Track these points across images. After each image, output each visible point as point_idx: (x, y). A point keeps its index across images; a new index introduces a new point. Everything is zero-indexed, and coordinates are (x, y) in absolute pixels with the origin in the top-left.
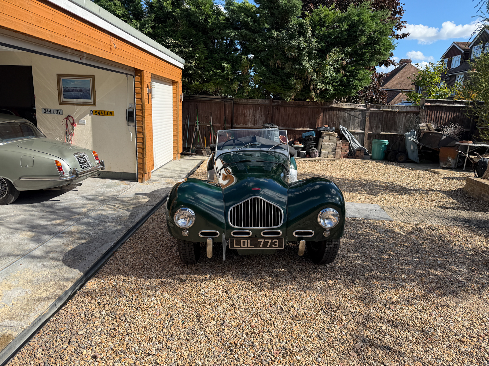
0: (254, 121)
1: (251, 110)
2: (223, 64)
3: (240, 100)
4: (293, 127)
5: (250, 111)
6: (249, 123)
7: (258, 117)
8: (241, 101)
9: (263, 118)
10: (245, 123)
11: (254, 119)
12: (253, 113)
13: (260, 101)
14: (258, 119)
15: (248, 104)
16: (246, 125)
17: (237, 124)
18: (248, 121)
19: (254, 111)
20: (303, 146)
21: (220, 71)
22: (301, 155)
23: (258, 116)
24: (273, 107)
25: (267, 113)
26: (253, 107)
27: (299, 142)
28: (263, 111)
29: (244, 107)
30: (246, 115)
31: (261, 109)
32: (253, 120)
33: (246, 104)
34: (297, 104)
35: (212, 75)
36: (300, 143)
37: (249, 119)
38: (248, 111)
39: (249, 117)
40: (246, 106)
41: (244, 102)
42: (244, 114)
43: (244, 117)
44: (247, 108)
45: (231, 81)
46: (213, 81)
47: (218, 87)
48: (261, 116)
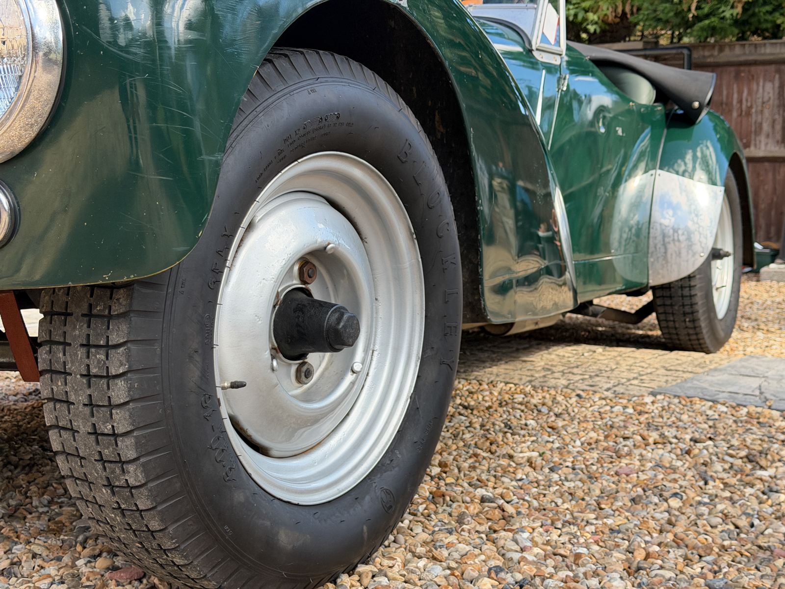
1: (769, 86)
5: (766, 91)
6: (763, 138)
8: (727, 51)
12: (781, 95)
15: (755, 63)
16: (747, 146)
18: (758, 129)
19: (782, 87)
26: (779, 71)
29: (738, 73)
30: (751, 107)
32: (778, 127)
33: (747, 63)
37: (761, 124)
38: (758, 90)
39: (762, 112)
40: (746, 68)
41: (739, 56)
42: (740, 102)
43: (740, 115)
44: (753, 76)
47: (624, 4)
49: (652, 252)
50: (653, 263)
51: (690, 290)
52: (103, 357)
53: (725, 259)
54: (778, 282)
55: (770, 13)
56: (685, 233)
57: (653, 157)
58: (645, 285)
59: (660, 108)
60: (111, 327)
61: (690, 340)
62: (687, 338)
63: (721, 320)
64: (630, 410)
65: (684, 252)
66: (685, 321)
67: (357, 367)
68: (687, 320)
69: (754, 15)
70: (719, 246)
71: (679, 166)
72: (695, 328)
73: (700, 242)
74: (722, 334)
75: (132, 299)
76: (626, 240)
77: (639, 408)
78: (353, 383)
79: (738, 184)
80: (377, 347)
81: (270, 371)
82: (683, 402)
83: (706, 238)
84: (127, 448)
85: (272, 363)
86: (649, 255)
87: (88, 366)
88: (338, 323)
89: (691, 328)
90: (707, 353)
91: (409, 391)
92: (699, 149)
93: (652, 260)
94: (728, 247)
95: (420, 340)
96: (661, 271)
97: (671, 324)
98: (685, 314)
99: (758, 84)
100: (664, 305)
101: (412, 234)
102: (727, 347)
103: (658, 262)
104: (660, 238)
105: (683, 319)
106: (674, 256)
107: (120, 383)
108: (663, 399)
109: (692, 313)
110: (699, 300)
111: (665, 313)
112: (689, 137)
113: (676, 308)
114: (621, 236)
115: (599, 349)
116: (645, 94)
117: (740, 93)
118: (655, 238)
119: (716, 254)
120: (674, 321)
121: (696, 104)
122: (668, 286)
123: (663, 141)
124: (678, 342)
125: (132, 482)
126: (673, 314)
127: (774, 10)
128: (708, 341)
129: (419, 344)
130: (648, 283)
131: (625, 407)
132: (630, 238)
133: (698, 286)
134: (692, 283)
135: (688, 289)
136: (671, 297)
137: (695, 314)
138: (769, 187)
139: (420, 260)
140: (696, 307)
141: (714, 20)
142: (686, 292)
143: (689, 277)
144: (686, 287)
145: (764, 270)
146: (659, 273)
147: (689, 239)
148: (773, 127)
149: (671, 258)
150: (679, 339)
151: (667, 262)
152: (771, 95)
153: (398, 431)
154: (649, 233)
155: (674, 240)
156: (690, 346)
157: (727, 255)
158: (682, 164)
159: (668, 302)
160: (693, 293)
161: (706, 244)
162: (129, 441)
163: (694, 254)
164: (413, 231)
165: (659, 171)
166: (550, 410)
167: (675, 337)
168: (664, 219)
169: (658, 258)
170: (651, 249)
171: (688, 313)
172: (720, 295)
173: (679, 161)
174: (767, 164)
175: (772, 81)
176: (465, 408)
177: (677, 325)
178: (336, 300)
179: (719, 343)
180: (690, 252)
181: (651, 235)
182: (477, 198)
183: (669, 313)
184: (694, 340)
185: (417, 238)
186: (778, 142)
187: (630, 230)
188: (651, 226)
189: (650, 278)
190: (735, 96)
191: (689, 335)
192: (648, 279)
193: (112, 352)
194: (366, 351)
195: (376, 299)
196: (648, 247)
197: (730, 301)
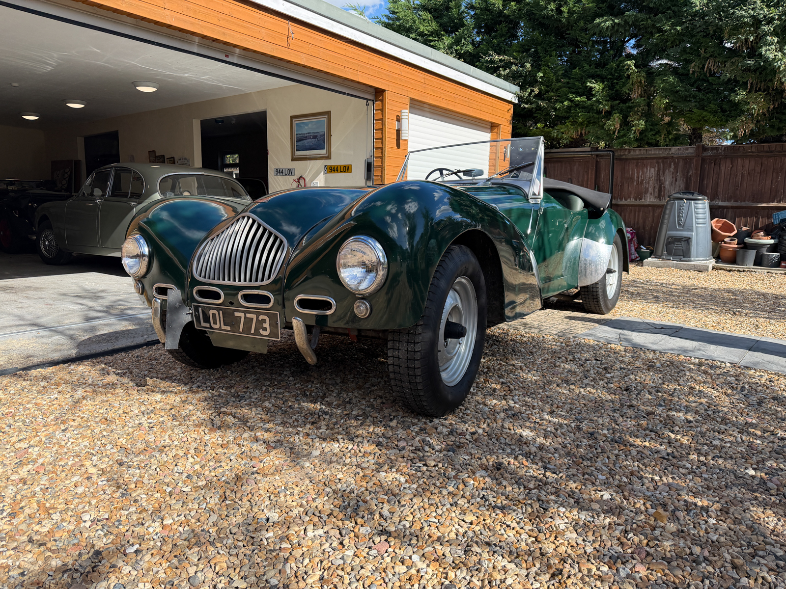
0: (660, 191)
1: (653, 170)
2: (588, 84)
3: (629, 152)
4: (753, 201)
5: (651, 172)
6: (648, 195)
7: (667, 183)
8: (632, 153)
9: (681, 184)
10: (639, 196)
11: (660, 187)
12: (658, 174)
13: (674, 150)
14: (667, 187)
15: (647, 159)
16: (640, 199)
17: (621, 199)
18: (647, 191)
19: (659, 170)
20: (772, 242)
21: (584, 99)
22: (765, 262)
23: (668, 180)
24: (703, 160)
25: (690, 173)
26: (657, 163)
27: (762, 233)
28: (680, 169)
29: (637, 163)
30: (642, 180)
31: (676, 168)
32: (656, 190)
33: (642, 159)
34: (766, 149)
35: (569, 108)
36: (767, 234)
37: (648, 188)
38: (647, 172)
39: (649, 183)
40: (642, 161)
41: (638, 155)
42: (638, 177)
43: (638, 184)
44: (645, 165)
45: (609, 114)
46: (571, 118)
47: (581, 130)
48: (676, 180)
50: (580, 277)
53: (614, 272)
54: (652, 267)
55: (654, 135)
57: (582, 232)
58: (577, 285)
59: (586, 210)
62: (595, 309)
63: (610, 300)
65: (593, 273)
67: (461, 342)
68: (595, 301)
69: (646, 136)
72: (598, 304)
73: (601, 269)
74: (610, 306)
76: (569, 267)
78: (459, 348)
83: (604, 265)
86: (579, 274)
89: (596, 304)
96: (584, 280)
97: (588, 302)
99: (647, 169)
100: (585, 295)
103: (582, 277)
105: (593, 300)
106: (589, 273)
108: (578, 340)
109: (598, 298)
111: (585, 298)
112: (598, 222)
113: (590, 296)
114: (567, 265)
117: (638, 173)
118: (581, 267)
119: (609, 271)
121: (602, 208)
122: (586, 287)
123: (587, 224)
126: (589, 298)
127: (656, 134)
132: (571, 266)
133: (600, 287)
134: (598, 286)
135: (595, 289)
136: (588, 291)
138: (650, 219)
140: (599, 295)
141: (626, 139)
143: (596, 284)
144: (594, 287)
145: (645, 260)
146: (582, 282)
147: (596, 267)
148: (654, 190)
149: (588, 275)
150: (591, 308)
151: (586, 277)
152: (654, 174)
155: (589, 266)
157: (615, 270)
159: (586, 293)
160: (598, 290)
161: (604, 269)
165: (584, 239)
167: (589, 307)
168: (586, 256)
169: (582, 275)
170: (580, 271)
171: (595, 298)
172: (610, 290)
175: (654, 168)
177: (590, 303)
179: (609, 310)
180: (596, 273)
181: (580, 265)
183: (587, 298)
184: (598, 309)
186: (656, 197)
187: (571, 263)
188: (580, 262)
189: (579, 283)
191: (596, 307)
196: (578, 270)
197: (616, 291)
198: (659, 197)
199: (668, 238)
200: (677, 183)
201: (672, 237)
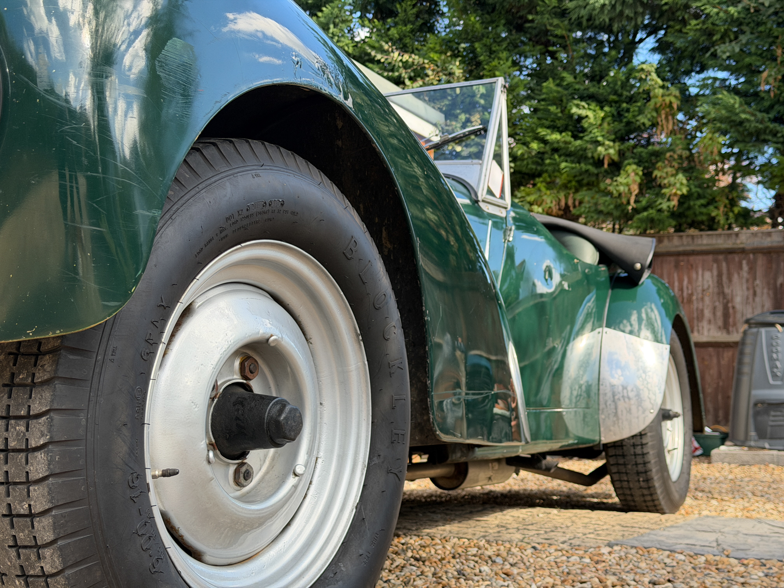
0: (726, 315)
1: (708, 275)
2: (574, 110)
5: (705, 279)
6: (705, 324)
7: (738, 299)
8: (666, 242)
11: (726, 308)
12: (720, 283)
13: (745, 236)
14: (738, 307)
15: (694, 253)
18: (700, 316)
19: (720, 275)
21: (567, 137)
23: (738, 292)
26: (716, 261)
28: (760, 272)
30: (691, 295)
31: (752, 269)
32: (719, 313)
33: (685, 253)
35: (541, 154)
37: (702, 311)
38: (697, 278)
39: (702, 299)
40: (685, 258)
41: (676, 246)
42: (681, 289)
44: (692, 266)
45: (616, 167)
46: (545, 175)
47: (566, 197)
48: (755, 294)
49: (603, 409)
50: (604, 419)
51: (642, 448)
52: (23, 429)
53: (675, 419)
54: (730, 464)
55: (705, 206)
56: (635, 389)
57: (599, 318)
58: (597, 442)
59: (603, 268)
60: (33, 396)
61: (645, 501)
62: (642, 499)
63: (675, 482)
64: (587, 560)
65: (634, 408)
66: (639, 481)
67: (299, 470)
68: (641, 479)
69: (689, 208)
70: (668, 407)
71: (625, 326)
72: (649, 488)
73: (649, 398)
74: (676, 496)
75: (57, 364)
76: (577, 397)
77: (596, 558)
78: (295, 487)
79: (683, 347)
80: (321, 454)
81: (205, 463)
82: (640, 552)
83: (655, 395)
84: (44, 530)
85: (208, 455)
86: (600, 412)
87: (6, 439)
88: (280, 415)
89: (645, 488)
90: (663, 513)
91: (355, 501)
92: (643, 310)
93: (603, 417)
94: (676, 405)
95: (366, 447)
96: (612, 428)
97: (625, 484)
98: (638, 473)
99: (697, 273)
100: (618, 464)
101: (357, 335)
102: (682, 511)
103: (609, 418)
104: (609, 395)
105: (636, 479)
106: (625, 412)
107: (40, 456)
108: (620, 550)
109: (646, 472)
110: (652, 458)
111: (619, 473)
112: (634, 298)
113: (629, 467)
114: (571, 394)
115: (554, 511)
116: (589, 255)
117: (681, 281)
118: (605, 394)
119: (666, 415)
120: (628, 481)
121: (638, 266)
122: (619, 444)
123: (608, 301)
124: (633, 504)
125: (48, 569)
126: (627, 473)
127: (708, 204)
128: (663, 502)
129: (366, 451)
130: (600, 441)
131: (581, 558)
132: (581, 395)
133: (650, 444)
134: (644, 441)
135: (639, 447)
136: (623, 456)
137: (648, 473)
138: (714, 371)
139: (366, 362)
140: (649, 466)
141: (652, 212)
142: (638, 450)
143: (641, 435)
144: (638, 445)
145: (714, 452)
146: (610, 430)
147: (638, 395)
148: (714, 314)
149: (622, 415)
150: (634, 501)
151: (618, 419)
152: (710, 283)
153: (343, 543)
154: (599, 390)
155: (623, 397)
156: (645, 508)
157: (676, 416)
158: (628, 324)
159: (621, 461)
160: (645, 451)
161: (655, 400)
162: (47, 521)
163: (644, 411)
164: (359, 332)
165: (606, 329)
166: (505, 560)
167: (629, 498)
168: (613, 378)
169: (609, 414)
170: (602, 406)
171: (642, 473)
172: (672, 458)
173: (625, 321)
174: (711, 349)
175: (711, 270)
176: (416, 559)
177: (631, 485)
178: (277, 394)
179: (674, 506)
180: (640, 408)
181: (601, 392)
182: (424, 309)
183: (623, 473)
184: (649, 501)
185: (363, 340)
186: (720, 328)
187: (580, 387)
188: (601, 383)
189: (602, 435)
190: (676, 284)
191: (643, 495)
192: (600, 436)
193: (33, 423)
194: (310, 452)
195: (321, 404)
196: (599, 404)
197: (683, 465)
198: (726, 326)
199: (756, 405)
200: (758, 299)
201: (763, 402)
